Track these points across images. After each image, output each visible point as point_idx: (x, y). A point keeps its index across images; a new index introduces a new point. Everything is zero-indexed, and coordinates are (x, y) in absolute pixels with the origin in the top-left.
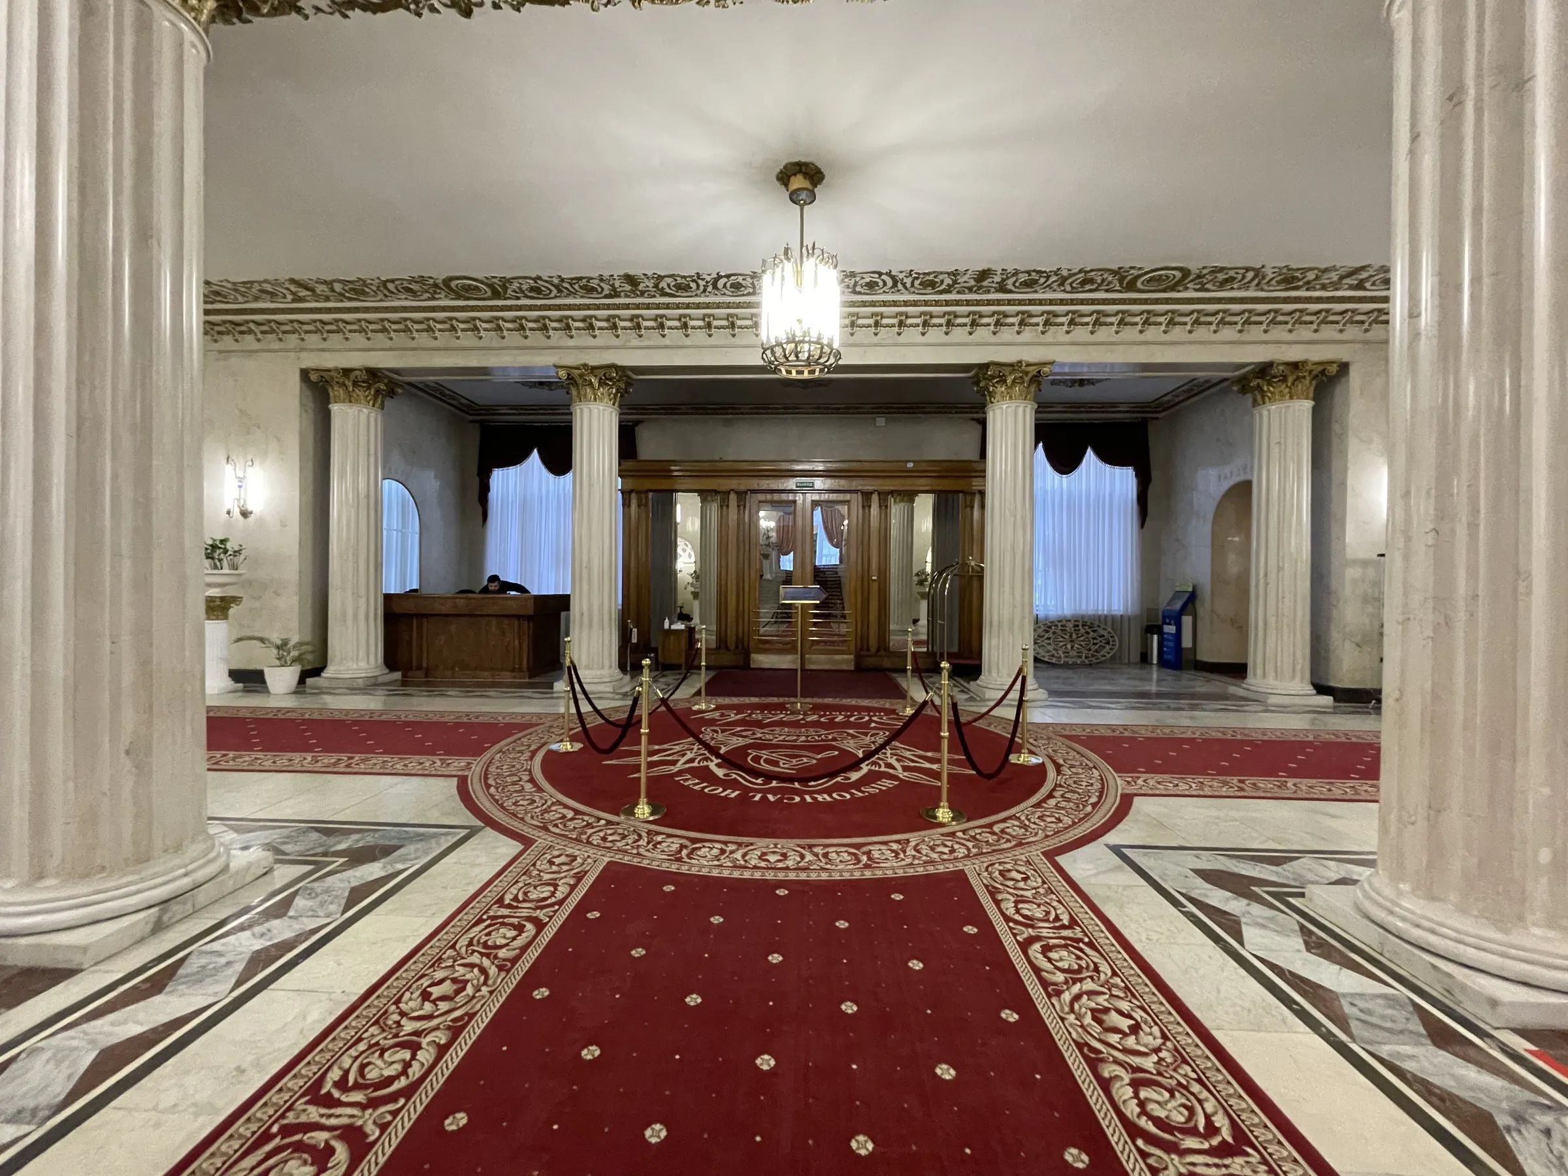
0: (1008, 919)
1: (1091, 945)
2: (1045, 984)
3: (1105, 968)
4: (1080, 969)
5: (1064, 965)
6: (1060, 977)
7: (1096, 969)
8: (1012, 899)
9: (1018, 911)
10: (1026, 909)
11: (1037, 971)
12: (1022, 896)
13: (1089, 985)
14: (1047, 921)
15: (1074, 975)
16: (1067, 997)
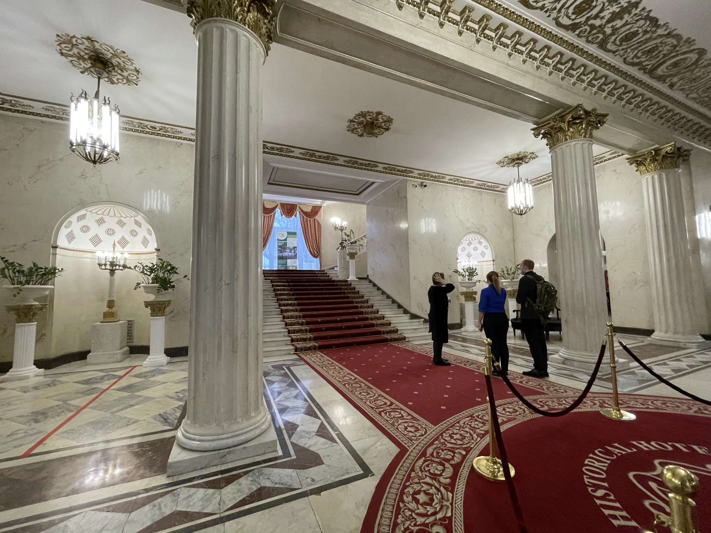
0: (401, 409)
1: (373, 408)
2: (383, 396)
3: (368, 403)
4: (374, 401)
5: (379, 401)
6: (379, 398)
7: (370, 402)
8: (405, 417)
9: (400, 413)
10: (397, 415)
11: (385, 398)
12: (402, 419)
13: (372, 399)
14: (389, 412)
15: (377, 400)
16: (377, 395)
